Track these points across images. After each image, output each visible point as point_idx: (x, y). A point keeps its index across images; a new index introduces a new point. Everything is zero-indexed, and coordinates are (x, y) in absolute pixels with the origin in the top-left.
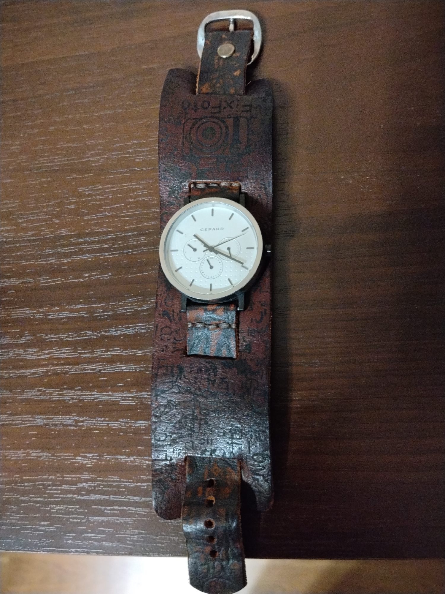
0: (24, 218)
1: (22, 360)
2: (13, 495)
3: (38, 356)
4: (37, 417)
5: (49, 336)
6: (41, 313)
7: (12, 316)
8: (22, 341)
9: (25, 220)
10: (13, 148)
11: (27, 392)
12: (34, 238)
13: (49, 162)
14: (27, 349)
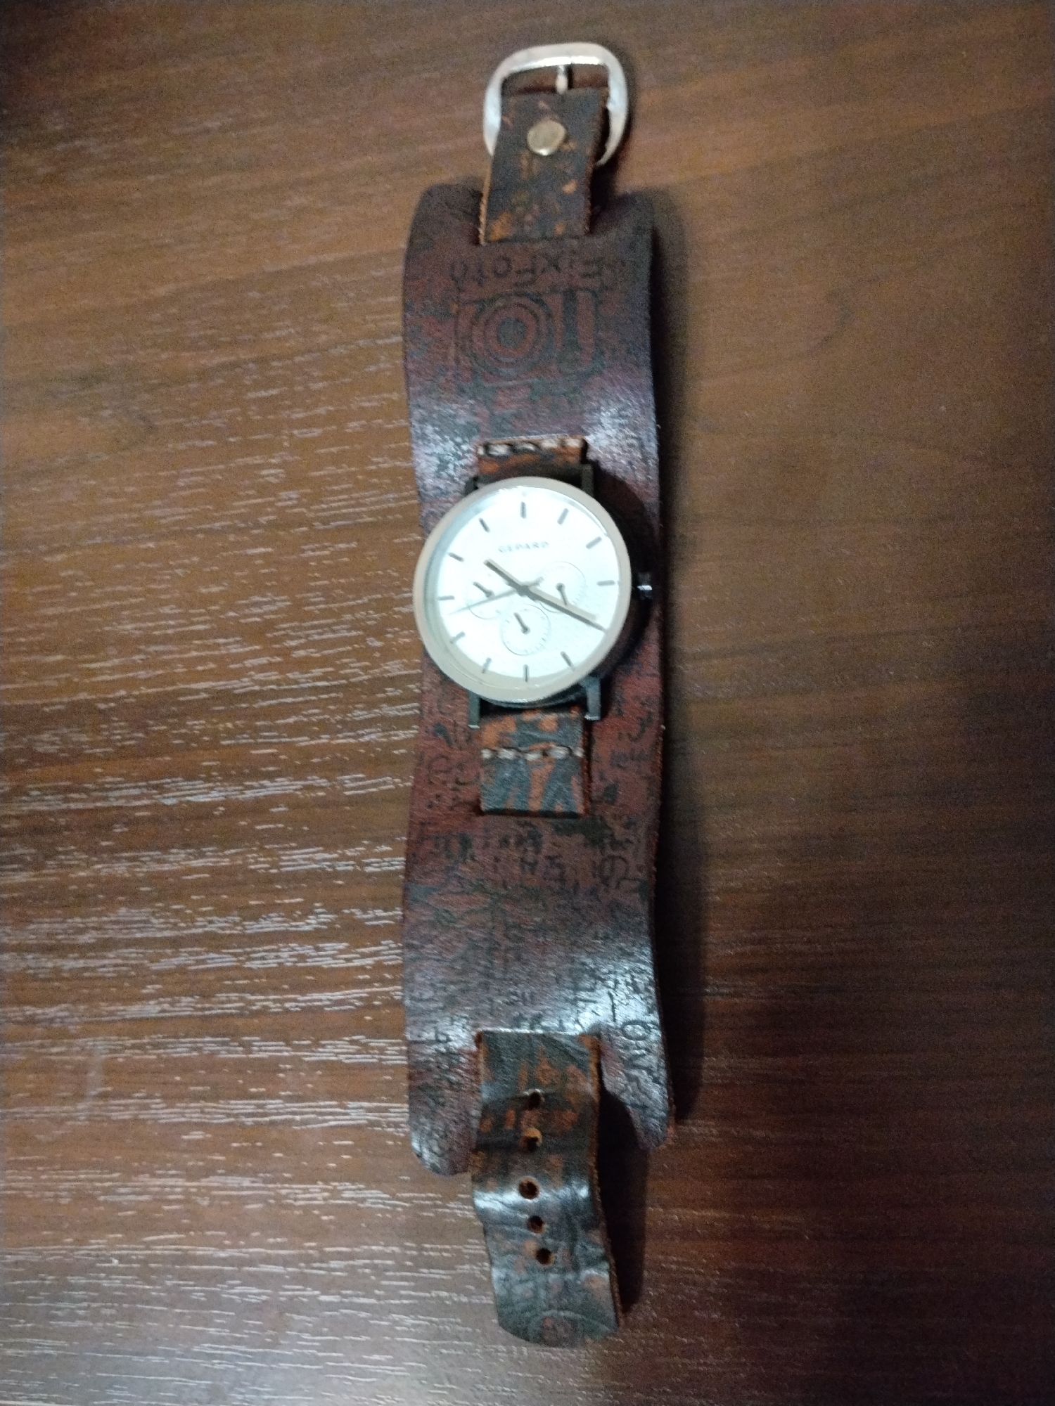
0: (300, 637)
1: (310, 970)
2: (304, 1290)
3: (348, 960)
4: (352, 1104)
5: (370, 915)
6: (349, 858)
7: (282, 866)
8: (308, 924)
9: (303, 641)
10: (265, 472)
11: (323, 1046)
12: (325, 683)
13: (353, 506)
14: (321, 945)
